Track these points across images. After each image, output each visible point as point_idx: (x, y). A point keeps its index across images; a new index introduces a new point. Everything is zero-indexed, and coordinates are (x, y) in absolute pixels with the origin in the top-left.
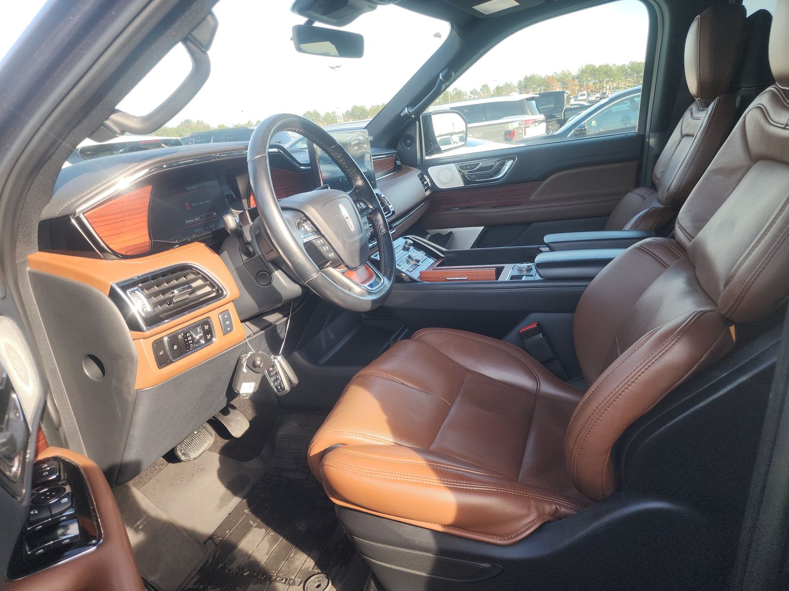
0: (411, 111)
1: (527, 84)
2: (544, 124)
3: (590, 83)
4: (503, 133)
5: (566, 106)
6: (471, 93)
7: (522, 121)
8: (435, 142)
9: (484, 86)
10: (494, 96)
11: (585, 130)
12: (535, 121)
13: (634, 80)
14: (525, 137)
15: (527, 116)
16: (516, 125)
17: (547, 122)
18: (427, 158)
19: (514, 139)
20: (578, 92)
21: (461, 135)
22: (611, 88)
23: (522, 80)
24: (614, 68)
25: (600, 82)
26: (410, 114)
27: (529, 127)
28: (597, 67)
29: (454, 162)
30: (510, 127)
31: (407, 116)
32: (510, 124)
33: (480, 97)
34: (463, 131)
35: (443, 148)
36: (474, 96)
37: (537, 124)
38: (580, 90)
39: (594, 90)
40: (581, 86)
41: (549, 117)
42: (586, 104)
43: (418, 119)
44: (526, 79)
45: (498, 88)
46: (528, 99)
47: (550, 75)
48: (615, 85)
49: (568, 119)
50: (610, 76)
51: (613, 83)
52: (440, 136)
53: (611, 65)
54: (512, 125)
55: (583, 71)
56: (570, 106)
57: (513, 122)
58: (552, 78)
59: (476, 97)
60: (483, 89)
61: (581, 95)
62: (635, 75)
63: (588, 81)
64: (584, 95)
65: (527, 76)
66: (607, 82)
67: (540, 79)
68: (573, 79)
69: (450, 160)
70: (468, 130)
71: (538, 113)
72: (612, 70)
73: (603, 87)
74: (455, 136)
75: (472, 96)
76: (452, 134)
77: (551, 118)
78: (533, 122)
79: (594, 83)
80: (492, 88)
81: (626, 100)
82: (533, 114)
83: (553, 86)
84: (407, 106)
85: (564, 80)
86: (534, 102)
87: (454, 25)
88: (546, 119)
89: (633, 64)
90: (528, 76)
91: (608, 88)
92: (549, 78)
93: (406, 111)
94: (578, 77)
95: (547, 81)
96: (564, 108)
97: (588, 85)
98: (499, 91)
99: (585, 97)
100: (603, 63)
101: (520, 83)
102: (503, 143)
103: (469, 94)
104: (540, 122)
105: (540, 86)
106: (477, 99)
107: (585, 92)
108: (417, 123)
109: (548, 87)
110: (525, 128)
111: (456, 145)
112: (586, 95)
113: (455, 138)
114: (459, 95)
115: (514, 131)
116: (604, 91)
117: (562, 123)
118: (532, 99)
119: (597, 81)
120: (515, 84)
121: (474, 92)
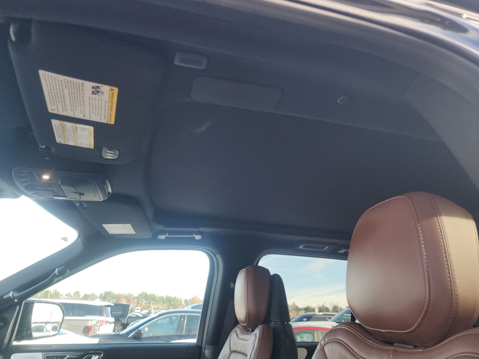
0: (16, 295)
1: (105, 296)
2: (113, 325)
3: (144, 303)
4: (83, 327)
5: (129, 315)
6: (66, 295)
7: (99, 320)
8: (29, 328)
9: (76, 292)
10: (82, 299)
11: (141, 333)
12: (107, 322)
13: (167, 305)
14: (98, 333)
15: (103, 317)
16: (94, 323)
17: (115, 324)
18: (15, 343)
19: (90, 333)
20: (136, 307)
21: (56, 325)
22: (155, 308)
23: (103, 293)
24: (157, 296)
25: (149, 303)
26: (14, 298)
27: (102, 325)
28: (149, 294)
29: (42, 351)
30: (90, 324)
31: (10, 300)
32: (90, 321)
33: (72, 299)
34: (59, 322)
35: (35, 334)
36: (68, 297)
37: (109, 324)
38: (137, 306)
39: (145, 307)
40: (138, 303)
41: (116, 320)
42: (141, 316)
43: (20, 304)
44: (106, 293)
45: (86, 295)
46: (106, 306)
47: (121, 293)
48: (157, 307)
49: (129, 324)
50: (155, 301)
51: (156, 305)
52: (36, 323)
53: (156, 294)
54: (91, 322)
55: (140, 295)
56: (131, 315)
57: (92, 320)
58: (122, 295)
59: (69, 298)
60: (75, 294)
61: (137, 309)
62: (168, 303)
63: (142, 301)
64: (139, 309)
65: (106, 291)
66: (153, 304)
67: (115, 294)
68: (134, 298)
69: (39, 348)
70: (64, 321)
71: (111, 317)
72: (156, 298)
73: (150, 306)
74: (49, 324)
75: (66, 297)
76: (47, 323)
77: (118, 321)
78: (106, 323)
79: (146, 303)
80: (82, 294)
81: (168, 317)
82: (107, 316)
83: (121, 300)
84: (14, 291)
85: (128, 298)
86: (109, 308)
87: (81, 235)
88: (115, 322)
89: (168, 296)
90: (108, 292)
91: (153, 307)
92: (120, 295)
93: (11, 295)
94: (137, 298)
95: (118, 297)
96: (128, 316)
97: (142, 303)
98: (86, 297)
99: (139, 311)
100: (152, 293)
101: (101, 295)
102: (81, 335)
103: (64, 295)
104: (111, 323)
105: (113, 299)
106: (69, 299)
107: (139, 308)
108: (18, 307)
109: (118, 301)
110: (100, 326)
111: (47, 334)
112: (140, 310)
113: (49, 327)
114: (57, 295)
115: (91, 327)
116: (151, 309)
117: (125, 326)
118: (109, 306)
119: (147, 302)
120: (98, 295)
121: (68, 295)
